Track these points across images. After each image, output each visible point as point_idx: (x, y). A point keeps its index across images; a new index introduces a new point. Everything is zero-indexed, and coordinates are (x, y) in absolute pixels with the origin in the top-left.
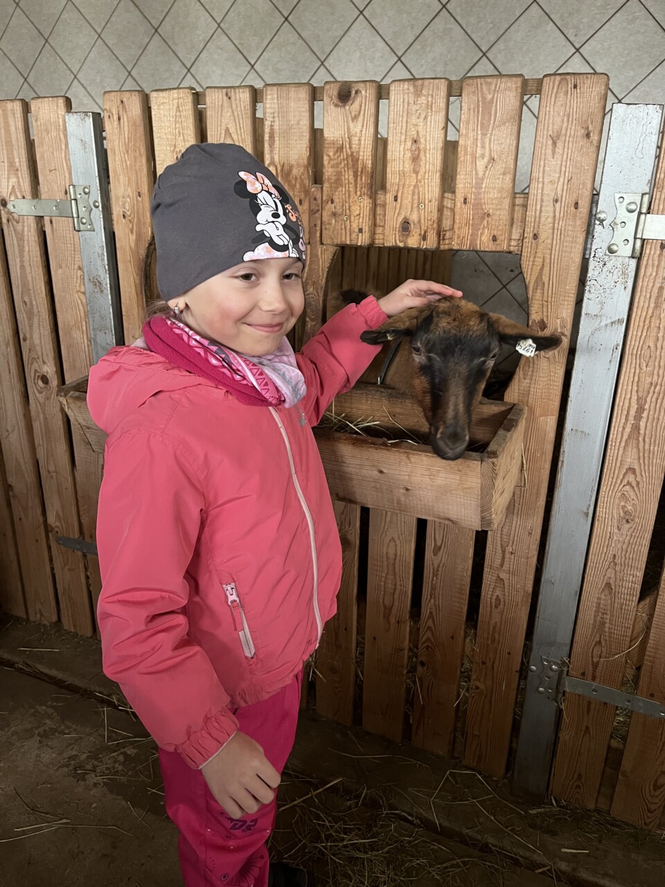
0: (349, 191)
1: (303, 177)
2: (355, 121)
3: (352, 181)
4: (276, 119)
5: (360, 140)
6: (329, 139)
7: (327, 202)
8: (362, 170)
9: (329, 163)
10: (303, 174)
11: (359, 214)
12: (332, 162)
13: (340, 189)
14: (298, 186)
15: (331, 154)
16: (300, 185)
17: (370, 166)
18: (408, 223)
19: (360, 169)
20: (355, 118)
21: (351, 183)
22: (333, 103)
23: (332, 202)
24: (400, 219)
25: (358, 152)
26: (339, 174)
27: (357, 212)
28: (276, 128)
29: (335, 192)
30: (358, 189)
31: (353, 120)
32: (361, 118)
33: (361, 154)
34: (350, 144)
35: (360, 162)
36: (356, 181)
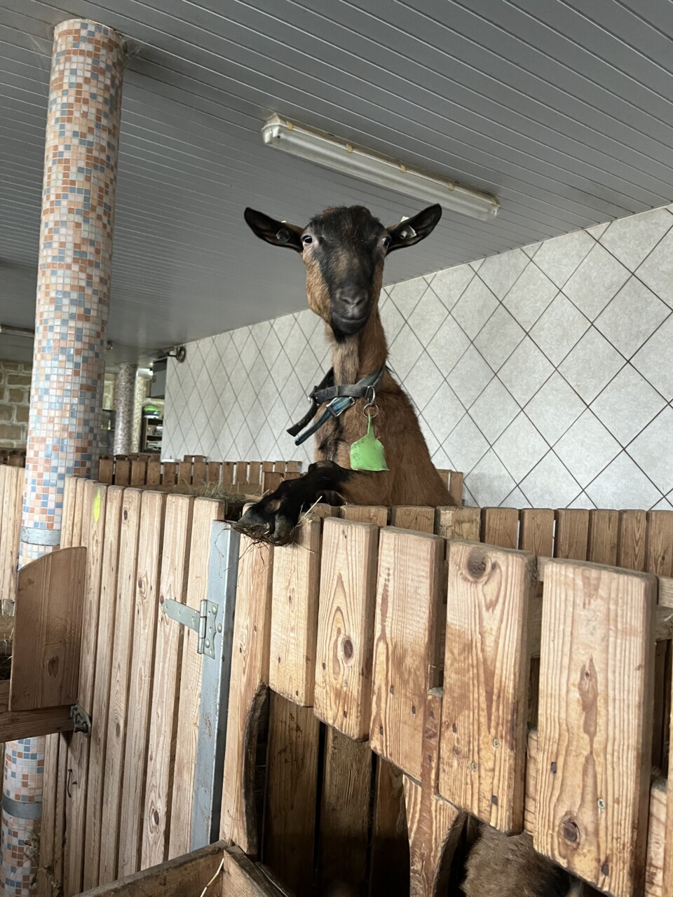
0: (479, 723)
1: (418, 673)
2: (491, 610)
3: (484, 706)
4: (391, 577)
5: (497, 642)
6: (453, 626)
7: (448, 727)
8: (499, 692)
9: (452, 665)
10: (418, 669)
11: (493, 770)
12: (456, 665)
13: (467, 712)
14: (411, 684)
15: (456, 651)
16: (414, 684)
17: (511, 690)
18: (575, 825)
19: (495, 691)
20: (491, 605)
21: (483, 710)
22: (462, 574)
23: (455, 730)
24: (561, 812)
25: (495, 660)
26: (464, 686)
27: (490, 765)
28: (390, 589)
29: (459, 714)
30: (493, 724)
31: (488, 609)
32: (499, 607)
33: (498, 664)
34: (482, 643)
35: (496, 677)
36: (489, 707)
